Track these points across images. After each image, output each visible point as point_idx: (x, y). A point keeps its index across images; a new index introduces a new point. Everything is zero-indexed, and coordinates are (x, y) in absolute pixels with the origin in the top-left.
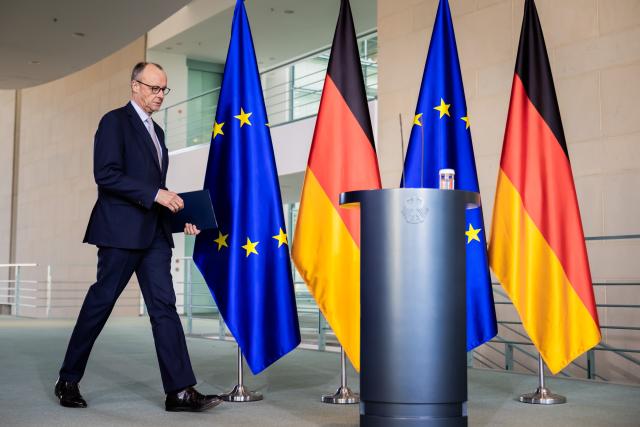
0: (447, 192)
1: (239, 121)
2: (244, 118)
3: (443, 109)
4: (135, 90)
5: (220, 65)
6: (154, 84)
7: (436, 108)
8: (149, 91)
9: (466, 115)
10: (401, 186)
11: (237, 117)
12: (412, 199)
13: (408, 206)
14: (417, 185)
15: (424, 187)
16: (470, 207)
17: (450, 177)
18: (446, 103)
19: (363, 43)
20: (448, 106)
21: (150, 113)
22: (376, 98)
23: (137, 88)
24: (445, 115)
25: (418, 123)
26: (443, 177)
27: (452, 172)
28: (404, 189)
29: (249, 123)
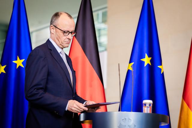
0: (147, 114)
1: (16, 64)
2: (19, 63)
3: (147, 60)
4: (52, 32)
5: (5, 25)
6: (65, 29)
7: (142, 60)
8: (61, 34)
9: (161, 65)
10: (119, 111)
11: (14, 62)
12: (125, 119)
13: (123, 123)
14: (129, 110)
15: (133, 111)
16: (163, 124)
17: (150, 105)
18: (149, 57)
19: (98, 15)
20: (150, 58)
21: (62, 49)
22: (106, 50)
23: (53, 31)
24: (148, 64)
25: (131, 69)
26: (145, 105)
27: (151, 102)
28: (120, 112)
29: (22, 66)
